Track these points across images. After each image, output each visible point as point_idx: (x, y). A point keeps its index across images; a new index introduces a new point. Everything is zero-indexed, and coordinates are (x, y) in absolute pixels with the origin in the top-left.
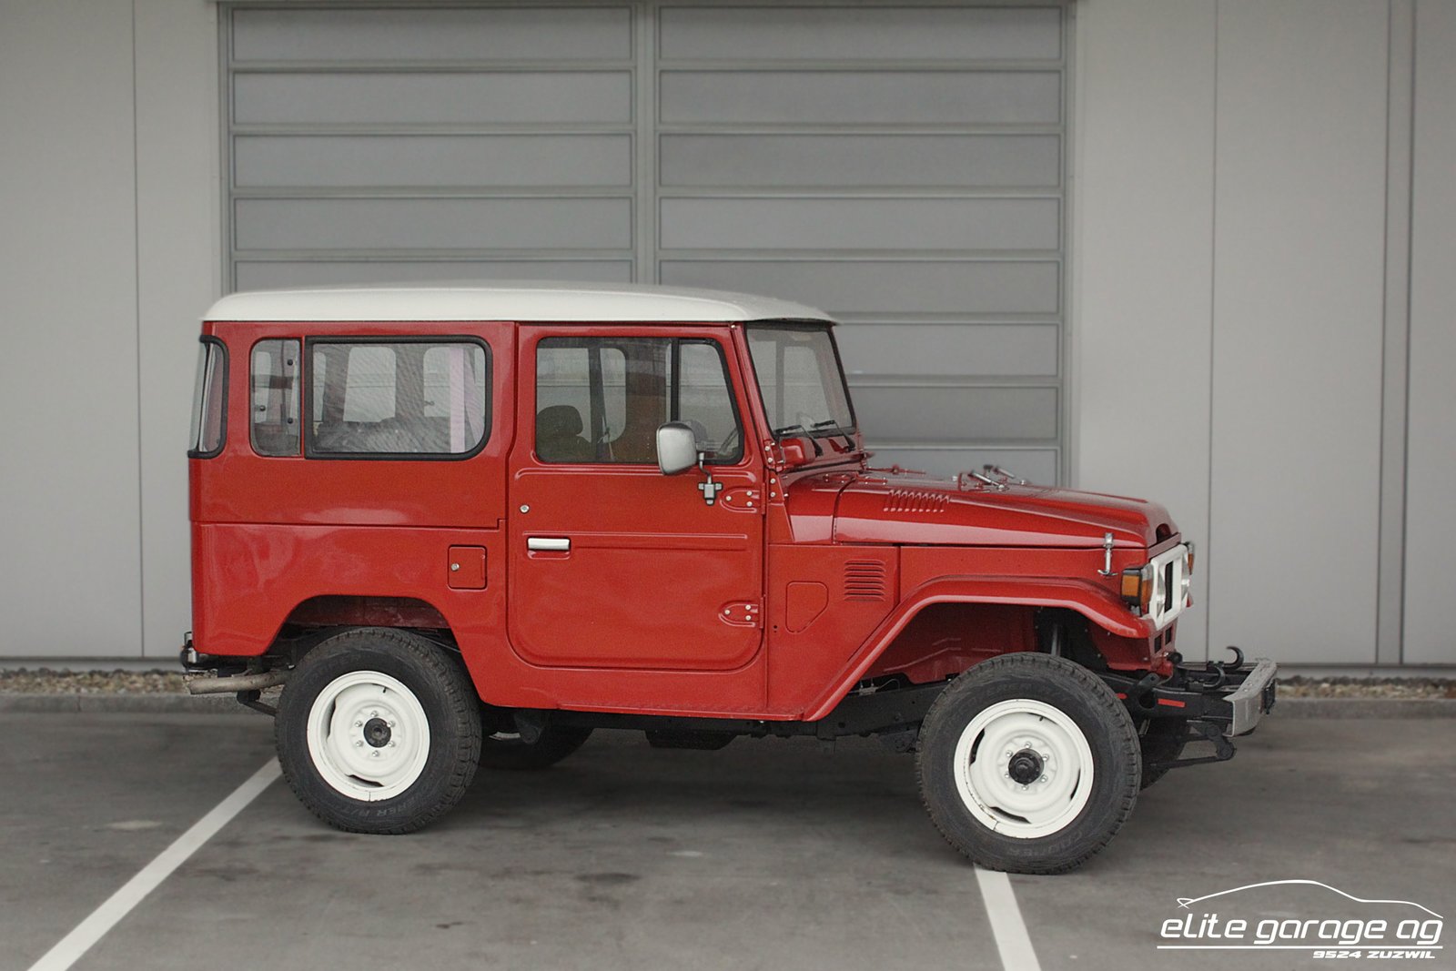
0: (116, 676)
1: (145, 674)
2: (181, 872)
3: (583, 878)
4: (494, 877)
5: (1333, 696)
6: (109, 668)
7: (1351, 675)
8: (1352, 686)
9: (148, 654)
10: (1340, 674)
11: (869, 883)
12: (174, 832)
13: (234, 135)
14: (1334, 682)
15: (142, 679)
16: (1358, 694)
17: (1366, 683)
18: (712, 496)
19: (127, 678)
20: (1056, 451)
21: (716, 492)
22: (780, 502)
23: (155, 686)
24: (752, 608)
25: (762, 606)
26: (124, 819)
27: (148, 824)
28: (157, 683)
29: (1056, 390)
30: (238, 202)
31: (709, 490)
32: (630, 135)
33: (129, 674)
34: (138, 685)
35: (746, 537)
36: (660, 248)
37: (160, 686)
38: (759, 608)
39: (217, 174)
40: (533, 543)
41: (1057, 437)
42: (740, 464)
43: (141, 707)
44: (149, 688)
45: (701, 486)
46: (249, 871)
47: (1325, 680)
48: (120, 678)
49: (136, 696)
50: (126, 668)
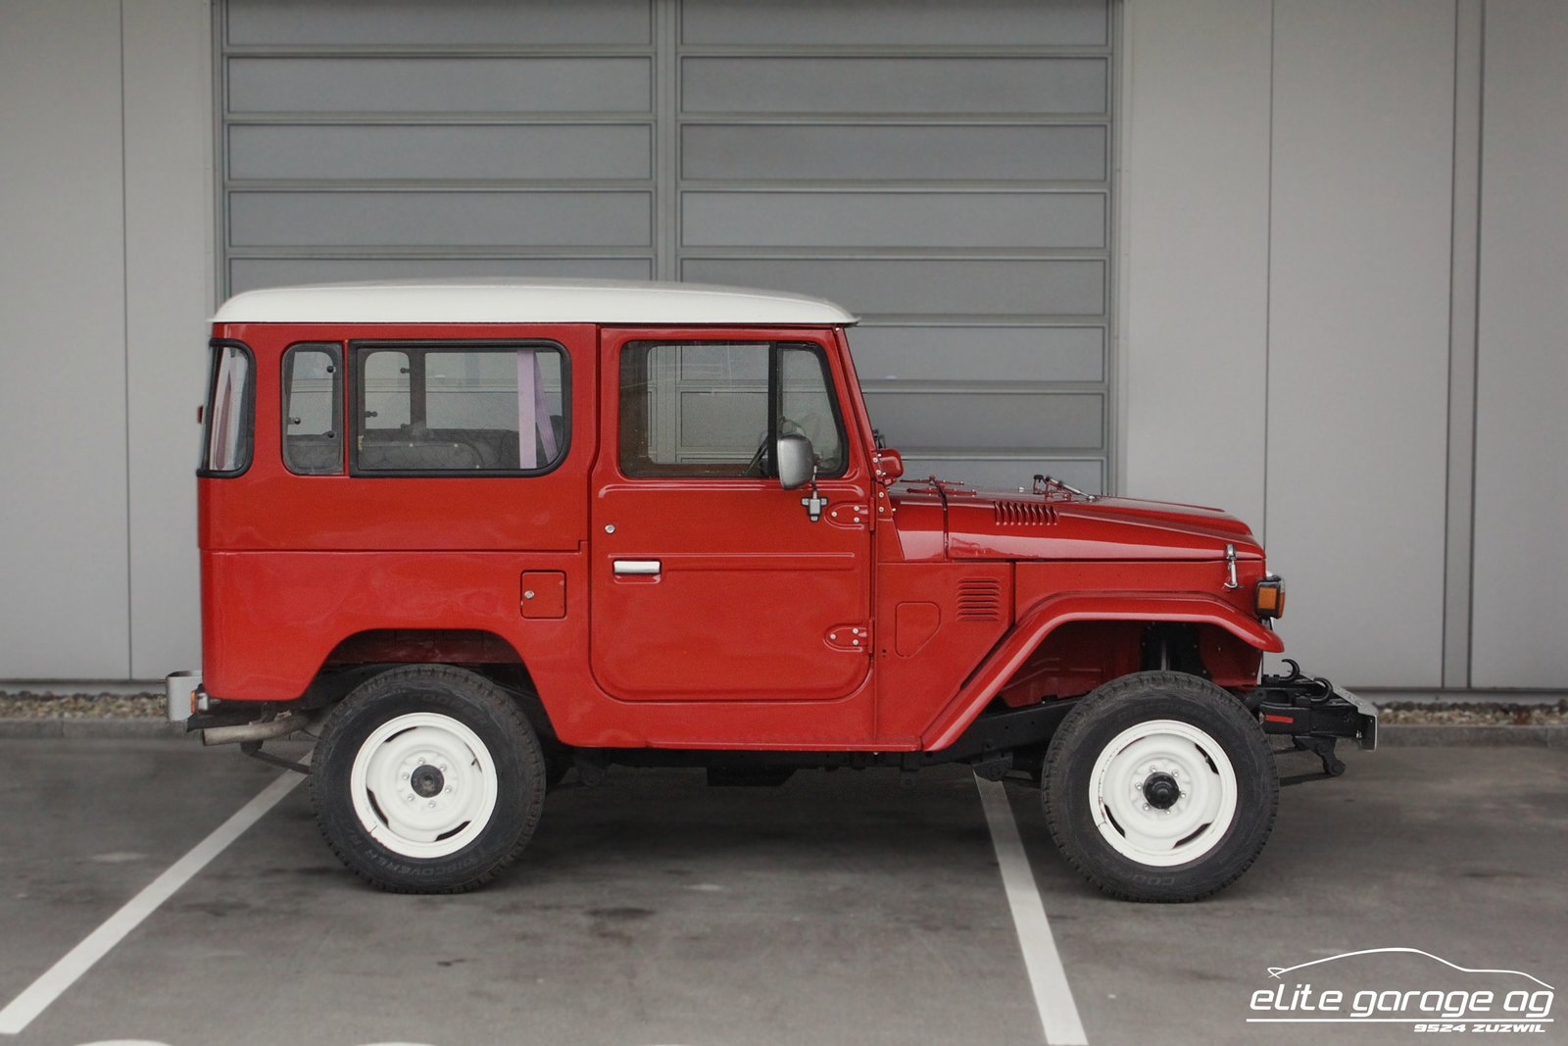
0: (102, 699)
1: (132, 698)
2: (167, 907)
3: (595, 913)
4: (499, 912)
5: (1396, 722)
6: (95, 692)
7: (1416, 700)
8: (1417, 711)
9: (136, 676)
10: (1404, 699)
11: (897, 919)
12: (162, 864)
13: (228, 124)
14: (1398, 708)
15: (129, 703)
16: (1422, 720)
17: (1431, 708)
18: (818, 511)
19: (114, 702)
20: (1102, 461)
21: (822, 507)
22: (889, 517)
23: (144, 710)
24: (860, 631)
25: (871, 629)
26: (108, 851)
27: (134, 856)
28: (145, 707)
29: (1101, 395)
30: (232, 195)
31: (815, 505)
32: (650, 125)
33: (116, 697)
34: (125, 709)
35: (853, 556)
36: (682, 245)
37: (149, 711)
38: (868, 632)
39: (210, 166)
40: (620, 566)
41: (1104, 448)
42: (845, 477)
43: (127, 733)
44: (137, 712)
45: (805, 502)
46: (241, 906)
47: (1388, 706)
48: (106, 701)
49: (122, 721)
50: (113, 691)
